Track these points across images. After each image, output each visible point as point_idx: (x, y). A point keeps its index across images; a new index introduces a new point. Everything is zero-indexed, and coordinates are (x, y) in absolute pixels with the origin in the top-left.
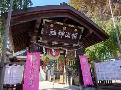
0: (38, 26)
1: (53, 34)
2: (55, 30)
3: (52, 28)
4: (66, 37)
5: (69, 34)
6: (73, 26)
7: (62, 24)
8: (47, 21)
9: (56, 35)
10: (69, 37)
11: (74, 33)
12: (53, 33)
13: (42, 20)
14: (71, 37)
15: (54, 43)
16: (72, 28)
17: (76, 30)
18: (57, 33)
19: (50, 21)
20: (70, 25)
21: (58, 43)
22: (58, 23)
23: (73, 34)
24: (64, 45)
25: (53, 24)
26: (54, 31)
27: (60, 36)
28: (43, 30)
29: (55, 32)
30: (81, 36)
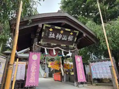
0: (39, 30)
1: (52, 37)
2: (54, 34)
3: (51, 32)
4: (63, 39)
5: (66, 36)
6: (69, 30)
7: (59, 28)
8: (47, 26)
9: (54, 37)
10: (66, 39)
13: (43, 25)
14: (67, 39)
15: (53, 44)
16: (69, 31)
17: (71, 33)
18: (55, 36)
19: (49, 26)
20: (67, 29)
21: (56, 45)
22: (56, 27)
23: (69, 37)
24: (62, 46)
25: (52, 28)
26: (52, 34)
27: (58, 38)
28: (43, 33)
29: (54, 35)
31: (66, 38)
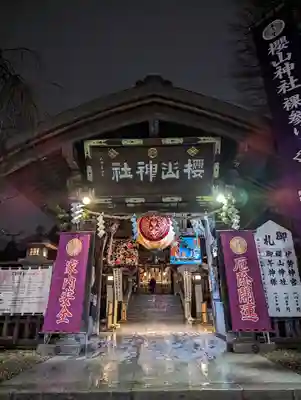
1: (122, 177)
2: (126, 164)
3: (115, 159)
4: (164, 177)
5: (173, 166)
6: (179, 141)
7: (138, 142)
8: (95, 143)
9: (131, 176)
10: (177, 176)
11: (189, 160)
12: (123, 173)
14: (183, 175)
15: (131, 200)
18: (132, 172)
19: (103, 142)
20: (166, 141)
21: (143, 200)
22: (126, 142)
23: (189, 165)
26: (122, 166)
27: (146, 177)
28: (89, 169)
29: (126, 168)
30: (217, 166)
31: (175, 171)
